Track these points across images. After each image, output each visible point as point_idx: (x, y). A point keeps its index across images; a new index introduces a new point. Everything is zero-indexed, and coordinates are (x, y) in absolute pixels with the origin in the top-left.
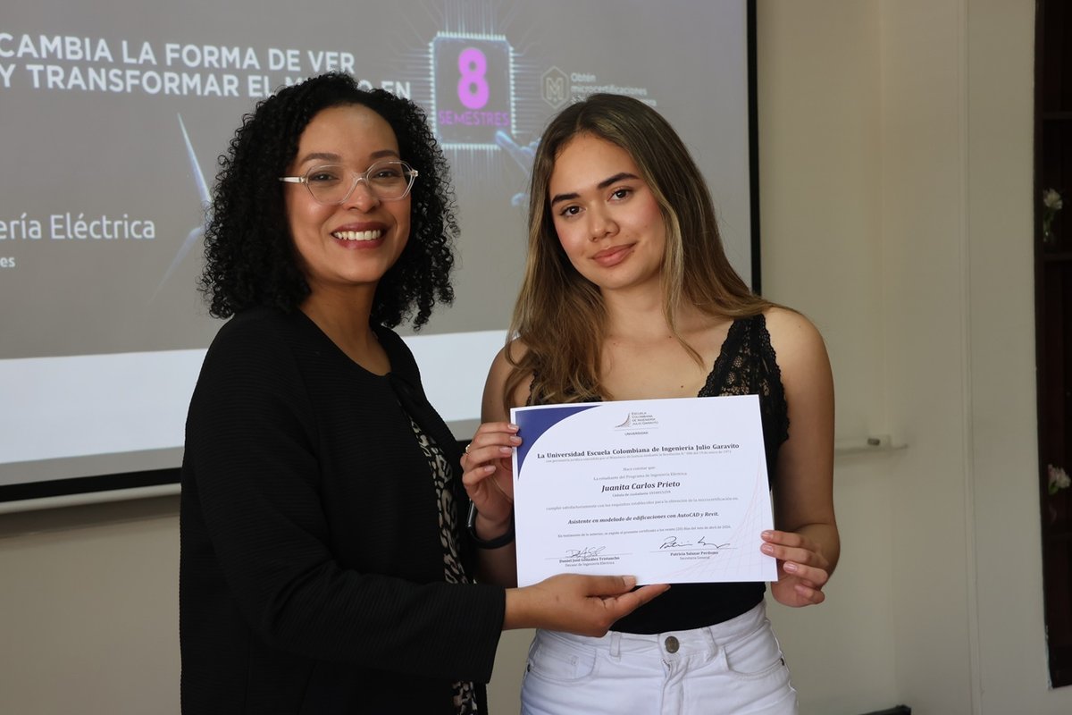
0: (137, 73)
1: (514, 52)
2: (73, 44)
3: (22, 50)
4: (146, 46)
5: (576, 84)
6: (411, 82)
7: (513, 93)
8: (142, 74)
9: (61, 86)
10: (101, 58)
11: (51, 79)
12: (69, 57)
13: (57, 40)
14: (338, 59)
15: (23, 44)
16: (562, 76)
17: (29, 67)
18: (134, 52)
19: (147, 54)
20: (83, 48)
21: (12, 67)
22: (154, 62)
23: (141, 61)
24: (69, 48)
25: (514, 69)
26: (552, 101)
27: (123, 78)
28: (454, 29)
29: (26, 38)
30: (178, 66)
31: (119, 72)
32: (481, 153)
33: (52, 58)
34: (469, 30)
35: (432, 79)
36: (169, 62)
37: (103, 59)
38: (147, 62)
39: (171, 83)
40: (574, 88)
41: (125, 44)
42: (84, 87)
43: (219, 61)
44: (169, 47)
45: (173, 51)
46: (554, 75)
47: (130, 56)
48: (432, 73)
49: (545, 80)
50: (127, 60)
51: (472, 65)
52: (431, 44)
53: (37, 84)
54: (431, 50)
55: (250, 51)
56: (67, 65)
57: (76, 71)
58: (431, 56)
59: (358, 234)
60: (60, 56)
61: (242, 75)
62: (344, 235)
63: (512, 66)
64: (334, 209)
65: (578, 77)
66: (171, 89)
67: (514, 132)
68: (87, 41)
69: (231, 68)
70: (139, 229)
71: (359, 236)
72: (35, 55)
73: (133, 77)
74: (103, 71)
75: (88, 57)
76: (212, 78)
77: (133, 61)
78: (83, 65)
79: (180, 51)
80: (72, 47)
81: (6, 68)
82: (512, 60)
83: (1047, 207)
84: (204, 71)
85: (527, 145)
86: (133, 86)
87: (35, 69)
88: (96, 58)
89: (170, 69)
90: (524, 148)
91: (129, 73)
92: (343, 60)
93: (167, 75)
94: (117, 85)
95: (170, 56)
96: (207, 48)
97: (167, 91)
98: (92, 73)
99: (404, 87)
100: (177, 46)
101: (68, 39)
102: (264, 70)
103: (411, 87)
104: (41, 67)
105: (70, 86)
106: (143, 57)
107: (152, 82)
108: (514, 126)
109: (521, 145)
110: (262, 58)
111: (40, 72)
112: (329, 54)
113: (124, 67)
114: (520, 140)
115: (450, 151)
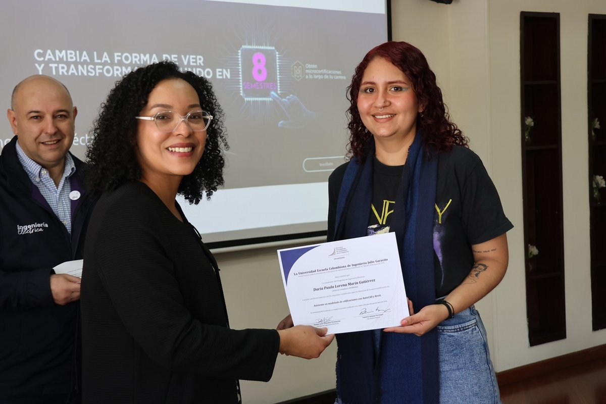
0: (101, 67)
1: (278, 54)
2: (71, 54)
3: (47, 57)
4: (105, 54)
5: (308, 69)
6: (230, 69)
7: (278, 74)
8: (104, 67)
9: (66, 74)
10: (84, 60)
11: (61, 70)
12: (69, 60)
13: (64, 52)
14: (196, 59)
15: (48, 54)
16: (301, 65)
17: (51, 65)
18: (100, 57)
19: (106, 57)
20: (76, 55)
21: (43, 65)
22: (109, 62)
23: (103, 61)
24: (69, 56)
25: (279, 62)
26: (297, 77)
27: (94, 69)
28: (250, 44)
29: (49, 52)
30: (121, 63)
31: (93, 67)
32: (265, 102)
33: (61, 61)
34: (257, 45)
35: (240, 68)
36: (116, 62)
37: (85, 61)
38: (106, 62)
39: (117, 71)
40: (307, 71)
41: (95, 53)
42: (76, 74)
43: (140, 60)
44: (116, 54)
45: (118, 56)
46: (298, 65)
47: (97, 59)
48: (240, 65)
49: (293, 67)
50: (96, 61)
52: (239, 51)
53: (54, 73)
54: (240, 54)
55: (154, 56)
56: (68, 64)
57: (72, 66)
58: (240, 57)
59: (181, 148)
60: (65, 59)
62: (173, 149)
63: (278, 61)
64: (169, 135)
65: (309, 66)
66: (117, 74)
67: (279, 92)
68: (78, 52)
71: (182, 150)
72: (54, 59)
73: (99, 69)
74: (85, 66)
75: (78, 60)
77: (99, 61)
78: (76, 64)
79: (121, 56)
80: (71, 55)
81: (40, 66)
82: (277, 58)
83: (527, 125)
84: (132, 66)
85: (285, 98)
86: (99, 73)
87: (54, 66)
88: (82, 60)
89: (116, 65)
90: (284, 99)
91: (97, 67)
92: (198, 59)
93: (115, 67)
94: (92, 73)
95: (116, 58)
96: (134, 55)
97: (115, 75)
98: (80, 67)
99: (227, 71)
100: (120, 54)
101: (69, 52)
103: (230, 72)
104: (56, 65)
105: (70, 74)
106: (104, 59)
107: (108, 71)
108: (279, 89)
109: (282, 98)
111: (56, 67)
112: (191, 57)
113: (95, 64)
114: (283, 95)
115: (249, 102)
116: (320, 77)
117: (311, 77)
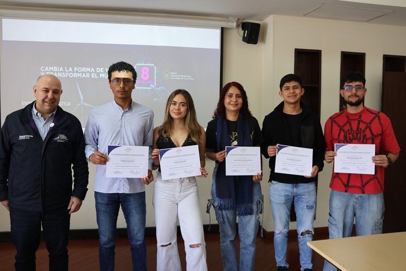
0: (68, 73)
1: (156, 68)
3: (46, 70)
5: (172, 75)
7: (155, 77)
13: (52, 68)
16: (168, 73)
18: (68, 69)
19: (70, 69)
20: (57, 69)
22: (72, 71)
23: (69, 71)
24: (55, 69)
26: (165, 78)
27: (65, 74)
28: (141, 63)
29: (47, 68)
30: (77, 72)
32: (146, 90)
33: (51, 71)
34: (145, 63)
37: (61, 71)
39: (75, 75)
41: (66, 67)
43: (86, 70)
44: (75, 68)
46: (166, 73)
49: (164, 74)
51: (145, 71)
55: (93, 69)
56: (54, 72)
60: (53, 70)
61: (91, 73)
65: (173, 73)
67: (155, 85)
69: (88, 72)
70: (67, 104)
72: (48, 71)
74: (61, 73)
76: (84, 74)
77: (67, 71)
78: (57, 72)
82: (155, 70)
84: (82, 73)
86: (67, 76)
89: (75, 72)
90: (158, 89)
94: (64, 76)
95: (75, 70)
96: (83, 68)
97: (74, 77)
98: (59, 74)
100: (77, 68)
101: (55, 67)
102: (95, 72)
107: (71, 75)
110: (95, 70)
113: (65, 72)
114: (157, 87)
115: (138, 89)
116: (179, 79)
117: (173, 78)
